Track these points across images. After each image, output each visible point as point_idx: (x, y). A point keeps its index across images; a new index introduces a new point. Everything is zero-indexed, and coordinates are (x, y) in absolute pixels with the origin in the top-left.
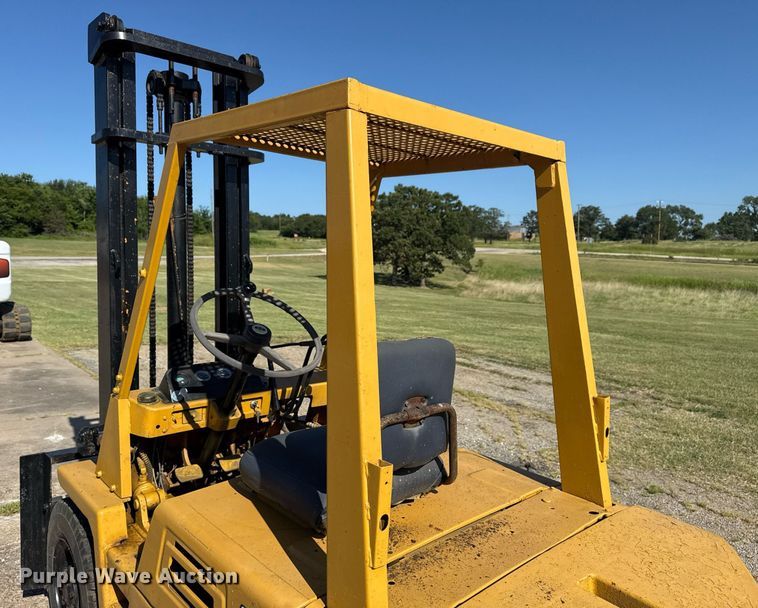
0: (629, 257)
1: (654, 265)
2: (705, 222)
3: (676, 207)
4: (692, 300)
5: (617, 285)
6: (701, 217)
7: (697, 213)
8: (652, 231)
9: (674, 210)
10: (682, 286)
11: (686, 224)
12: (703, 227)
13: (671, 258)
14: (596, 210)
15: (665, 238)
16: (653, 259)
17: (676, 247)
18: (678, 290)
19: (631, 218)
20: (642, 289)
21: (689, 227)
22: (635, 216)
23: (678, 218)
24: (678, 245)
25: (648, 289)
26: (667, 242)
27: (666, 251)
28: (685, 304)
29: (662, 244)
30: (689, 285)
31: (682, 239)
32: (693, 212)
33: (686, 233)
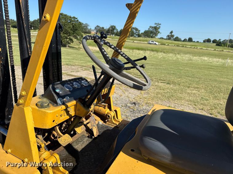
1: (130, 43)
2: (140, 32)
3: (134, 28)
4: (139, 53)
6: (140, 31)
7: (139, 30)
10: (137, 49)
11: (136, 33)
12: (140, 33)
13: (133, 42)
14: (115, 27)
15: (131, 36)
16: (129, 42)
17: (134, 39)
18: (136, 51)
20: (127, 50)
21: (137, 33)
23: (134, 31)
24: (135, 38)
25: (129, 50)
27: (132, 40)
28: (138, 54)
29: (131, 38)
30: (138, 49)
31: (135, 37)
32: (138, 29)
33: (136, 35)
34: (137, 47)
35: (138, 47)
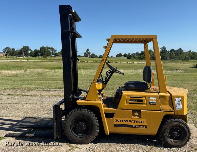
0: (41, 61)
1: (50, 63)
2: (57, 52)
5: (42, 70)
6: (56, 50)
8: (45, 54)
9: (49, 48)
10: (58, 69)
11: (52, 52)
13: (52, 61)
14: (28, 47)
16: (48, 62)
19: (38, 50)
20: (49, 70)
22: (39, 49)
23: (50, 50)
24: (52, 58)
25: (50, 70)
26: (49, 57)
27: (50, 59)
31: (52, 56)
32: (54, 49)
33: (53, 54)
34: (58, 66)
35: (60, 66)
